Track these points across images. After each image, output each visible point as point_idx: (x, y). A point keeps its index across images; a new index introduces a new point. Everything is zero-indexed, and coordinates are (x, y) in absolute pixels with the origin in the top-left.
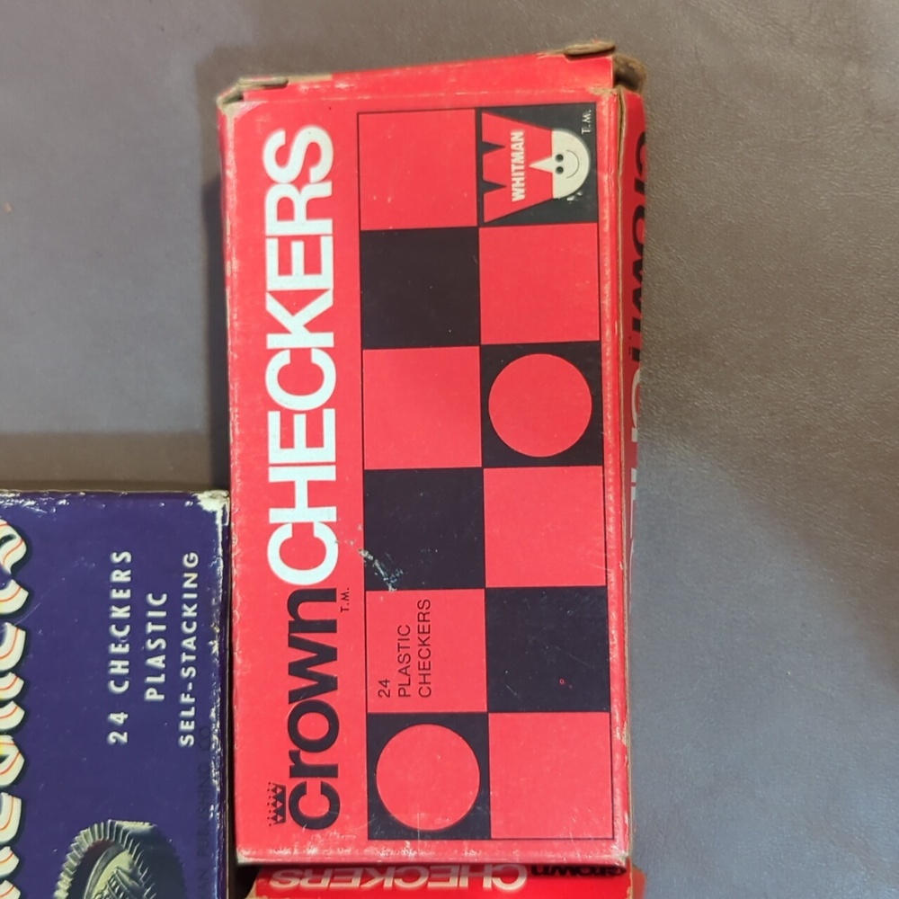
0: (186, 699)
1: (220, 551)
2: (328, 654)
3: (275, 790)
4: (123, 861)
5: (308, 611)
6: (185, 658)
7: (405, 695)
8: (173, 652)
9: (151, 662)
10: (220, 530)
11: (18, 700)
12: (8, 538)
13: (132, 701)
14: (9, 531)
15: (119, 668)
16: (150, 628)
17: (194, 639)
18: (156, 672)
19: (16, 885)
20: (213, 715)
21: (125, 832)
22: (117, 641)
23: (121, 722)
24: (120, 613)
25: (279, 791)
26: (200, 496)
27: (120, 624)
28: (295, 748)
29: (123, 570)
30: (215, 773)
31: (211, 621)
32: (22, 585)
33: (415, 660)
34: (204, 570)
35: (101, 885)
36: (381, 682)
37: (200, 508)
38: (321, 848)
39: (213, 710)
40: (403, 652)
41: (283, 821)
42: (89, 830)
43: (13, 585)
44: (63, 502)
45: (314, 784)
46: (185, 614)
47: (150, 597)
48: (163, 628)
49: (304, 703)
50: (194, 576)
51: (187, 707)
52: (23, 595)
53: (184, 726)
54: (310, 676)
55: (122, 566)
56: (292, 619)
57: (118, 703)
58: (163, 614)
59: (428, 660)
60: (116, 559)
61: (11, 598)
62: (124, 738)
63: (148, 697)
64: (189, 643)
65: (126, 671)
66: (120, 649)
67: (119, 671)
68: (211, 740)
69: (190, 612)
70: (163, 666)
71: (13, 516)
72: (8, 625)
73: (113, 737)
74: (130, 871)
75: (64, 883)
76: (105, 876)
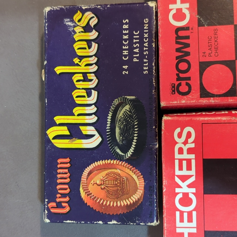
0: (145, 60)
1: (155, 18)
2: (188, 45)
3: (172, 85)
5: (181, 33)
6: (145, 49)
7: (210, 56)
8: (141, 47)
9: (135, 50)
10: (154, 12)
11: (96, 64)
12: (93, 17)
14: (93, 15)
15: (125, 53)
16: (134, 41)
17: (147, 43)
18: (136, 53)
19: (96, 116)
20: (153, 65)
21: (128, 99)
22: (125, 45)
23: (126, 68)
24: (126, 37)
25: (173, 85)
26: (148, 3)
27: (126, 40)
28: (178, 73)
29: (126, 25)
30: (154, 81)
31: (152, 38)
32: (96, 31)
33: (213, 46)
34: (150, 23)
35: (121, 115)
36: (203, 53)
37: (149, 6)
38: (186, 101)
39: (153, 63)
40: (210, 44)
41: (175, 94)
42: (117, 99)
43: (94, 31)
44: (108, 6)
45: (183, 83)
46: (145, 36)
47: (134, 32)
48: (138, 41)
49: (180, 60)
50: (147, 25)
51: (146, 63)
52: (97, 34)
53: (145, 68)
54: (182, 52)
55: (126, 24)
56: (176, 36)
57: (125, 63)
58: (138, 37)
59: (217, 46)
60: (124, 22)
61: (94, 35)
62: (127, 73)
63: (134, 61)
64: (146, 45)
65: (127, 54)
66: (126, 48)
67: (125, 54)
68: (153, 72)
69: (146, 36)
70: (138, 52)
71: (94, 11)
72: (93, 43)
73: (124, 72)
74: (128, 110)
75: (110, 115)
76: (122, 112)
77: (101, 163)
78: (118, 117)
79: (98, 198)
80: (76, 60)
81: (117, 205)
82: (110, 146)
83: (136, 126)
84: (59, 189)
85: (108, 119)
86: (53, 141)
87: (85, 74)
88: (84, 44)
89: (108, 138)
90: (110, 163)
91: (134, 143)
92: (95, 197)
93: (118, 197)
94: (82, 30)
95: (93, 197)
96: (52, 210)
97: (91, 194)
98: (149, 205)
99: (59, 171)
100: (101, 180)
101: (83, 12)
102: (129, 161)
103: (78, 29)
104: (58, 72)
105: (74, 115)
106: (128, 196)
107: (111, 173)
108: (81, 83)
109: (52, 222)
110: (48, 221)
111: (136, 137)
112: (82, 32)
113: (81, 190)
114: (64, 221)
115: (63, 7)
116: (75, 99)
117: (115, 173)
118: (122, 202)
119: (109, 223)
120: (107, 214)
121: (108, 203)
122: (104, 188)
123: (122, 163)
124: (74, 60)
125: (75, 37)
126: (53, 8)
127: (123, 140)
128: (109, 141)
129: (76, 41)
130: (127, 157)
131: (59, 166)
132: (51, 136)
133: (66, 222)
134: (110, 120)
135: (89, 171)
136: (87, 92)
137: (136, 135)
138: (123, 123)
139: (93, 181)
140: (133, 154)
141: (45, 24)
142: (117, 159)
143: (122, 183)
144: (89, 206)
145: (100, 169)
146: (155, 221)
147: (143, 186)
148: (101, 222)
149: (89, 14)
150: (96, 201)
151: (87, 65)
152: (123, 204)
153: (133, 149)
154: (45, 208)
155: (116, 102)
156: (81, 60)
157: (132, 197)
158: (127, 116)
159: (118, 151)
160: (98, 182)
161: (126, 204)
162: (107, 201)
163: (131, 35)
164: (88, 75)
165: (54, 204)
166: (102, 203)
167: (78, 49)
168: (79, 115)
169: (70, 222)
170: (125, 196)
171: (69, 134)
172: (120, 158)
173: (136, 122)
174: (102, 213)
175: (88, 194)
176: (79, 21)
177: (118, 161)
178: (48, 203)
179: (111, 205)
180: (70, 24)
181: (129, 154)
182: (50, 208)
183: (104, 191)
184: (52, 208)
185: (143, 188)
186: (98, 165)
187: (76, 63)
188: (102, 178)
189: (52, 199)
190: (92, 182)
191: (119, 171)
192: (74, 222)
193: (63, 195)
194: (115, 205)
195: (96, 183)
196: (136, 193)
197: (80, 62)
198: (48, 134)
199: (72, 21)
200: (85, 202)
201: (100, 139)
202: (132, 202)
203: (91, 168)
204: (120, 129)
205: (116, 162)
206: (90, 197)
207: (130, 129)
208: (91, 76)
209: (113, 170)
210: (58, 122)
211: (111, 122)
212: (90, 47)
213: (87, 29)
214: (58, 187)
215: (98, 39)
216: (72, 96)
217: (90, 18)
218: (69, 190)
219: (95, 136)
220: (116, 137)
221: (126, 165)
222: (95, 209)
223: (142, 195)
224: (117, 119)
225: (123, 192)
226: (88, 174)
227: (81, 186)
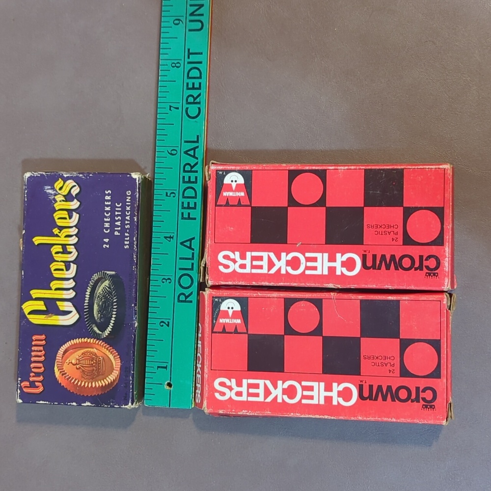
0: (127, 234)
1: (138, 190)
6: (126, 222)
8: (123, 221)
9: (116, 223)
10: (138, 184)
11: (76, 235)
12: (75, 186)
13: (111, 235)
14: (75, 184)
15: (107, 225)
16: (116, 213)
17: (129, 217)
18: (118, 226)
19: (74, 291)
20: (134, 239)
21: (108, 274)
22: (106, 217)
23: (107, 242)
24: (108, 209)
26: (132, 174)
27: (107, 212)
29: (109, 196)
30: (135, 257)
31: (135, 211)
32: (78, 200)
34: (133, 196)
35: (100, 291)
37: (132, 177)
42: (96, 274)
43: (75, 200)
44: (91, 175)
47: (116, 204)
48: (120, 213)
50: (130, 198)
51: (127, 237)
52: (79, 203)
53: (126, 243)
55: (109, 195)
57: (106, 236)
58: (120, 209)
60: (106, 192)
61: (75, 204)
62: (108, 246)
63: (115, 234)
64: (128, 218)
65: (109, 226)
66: (107, 220)
67: (107, 226)
68: (134, 247)
69: (128, 208)
70: (120, 225)
71: (76, 179)
72: (74, 213)
73: (104, 246)
74: (108, 286)
75: (89, 290)
76: (101, 288)
77: (77, 341)
78: (96, 293)
79: (73, 378)
80: (56, 231)
81: (92, 386)
82: (87, 324)
83: (115, 304)
84: (33, 368)
85: (86, 294)
86: (28, 316)
87: (64, 246)
88: (65, 214)
89: (86, 315)
90: (87, 341)
91: (112, 322)
92: (70, 377)
93: (93, 378)
94: (64, 199)
95: (67, 377)
96: (25, 390)
97: (66, 373)
98: (125, 386)
99: (33, 348)
100: (77, 359)
101: (65, 180)
102: (106, 340)
103: (59, 198)
104: (36, 243)
105: (51, 289)
106: (103, 376)
107: (87, 352)
108: (60, 255)
109: (25, 403)
110: (20, 401)
111: (115, 314)
112: (63, 201)
113: (56, 369)
114: (37, 402)
115: (44, 173)
116: (53, 272)
117: (91, 353)
118: (97, 383)
119: (83, 404)
120: (82, 395)
121: (83, 384)
122: (80, 367)
123: (99, 342)
124: (54, 231)
125: (55, 205)
126: (33, 174)
127: (101, 318)
128: (86, 318)
129: (57, 209)
130: (104, 336)
131: (33, 343)
132: (26, 311)
133: (39, 402)
134: (89, 296)
135: (64, 349)
136: (65, 265)
137: (114, 313)
138: (102, 299)
139: (68, 360)
140: (111, 333)
141: (25, 190)
142: (94, 338)
143: (98, 363)
144: (63, 386)
145: (76, 347)
146: (130, 404)
147: (119, 366)
148: (74, 404)
149: (71, 183)
150: (71, 381)
151: (66, 236)
152: (97, 386)
153: (111, 327)
154: (18, 387)
155: (95, 277)
156: (61, 231)
157: (107, 378)
158: (106, 292)
159: (96, 329)
160: (73, 362)
161: (101, 385)
162: (82, 382)
163: (113, 207)
164: (67, 247)
165: (27, 384)
166: (77, 384)
167: (59, 219)
168: (56, 289)
169: (43, 402)
170: (101, 377)
171: (45, 309)
172: (97, 337)
173: (115, 299)
174: (76, 394)
175: (63, 374)
176: (61, 189)
177: (95, 340)
178: (21, 381)
179: (86, 386)
180: (51, 191)
181: (107, 332)
182: (23, 387)
183: (78, 371)
184: (25, 387)
185: (119, 369)
186: (74, 344)
187: (55, 233)
188: (77, 357)
189: (25, 377)
190: (67, 361)
191: (95, 350)
192: (47, 403)
193: (37, 375)
194: (90, 385)
195: (71, 363)
196: (111, 374)
197: (59, 233)
198: (23, 308)
199: (53, 189)
200: (59, 382)
201: (77, 316)
202: (107, 383)
203: (67, 347)
204: (98, 305)
205: (93, 341)
206: (65, 377)
207: (109, 306)
208: (71, 249)
209: (89, 349)
210: (34, 296)
211: (89, 298)
212: (70, 217)
213: (68, 198)
214: (32, 365)
215: (80, 209)
216: (50, 269)
217: (71, 186)
218: (43, 368)
219: (72, 313)
220: (93, 314)
221: (103, 345)
222: (68, 390)
223: (117, 376)
224: (96, 295)
225: (98, 373)
226: (64, 352)
227: (56, 365)
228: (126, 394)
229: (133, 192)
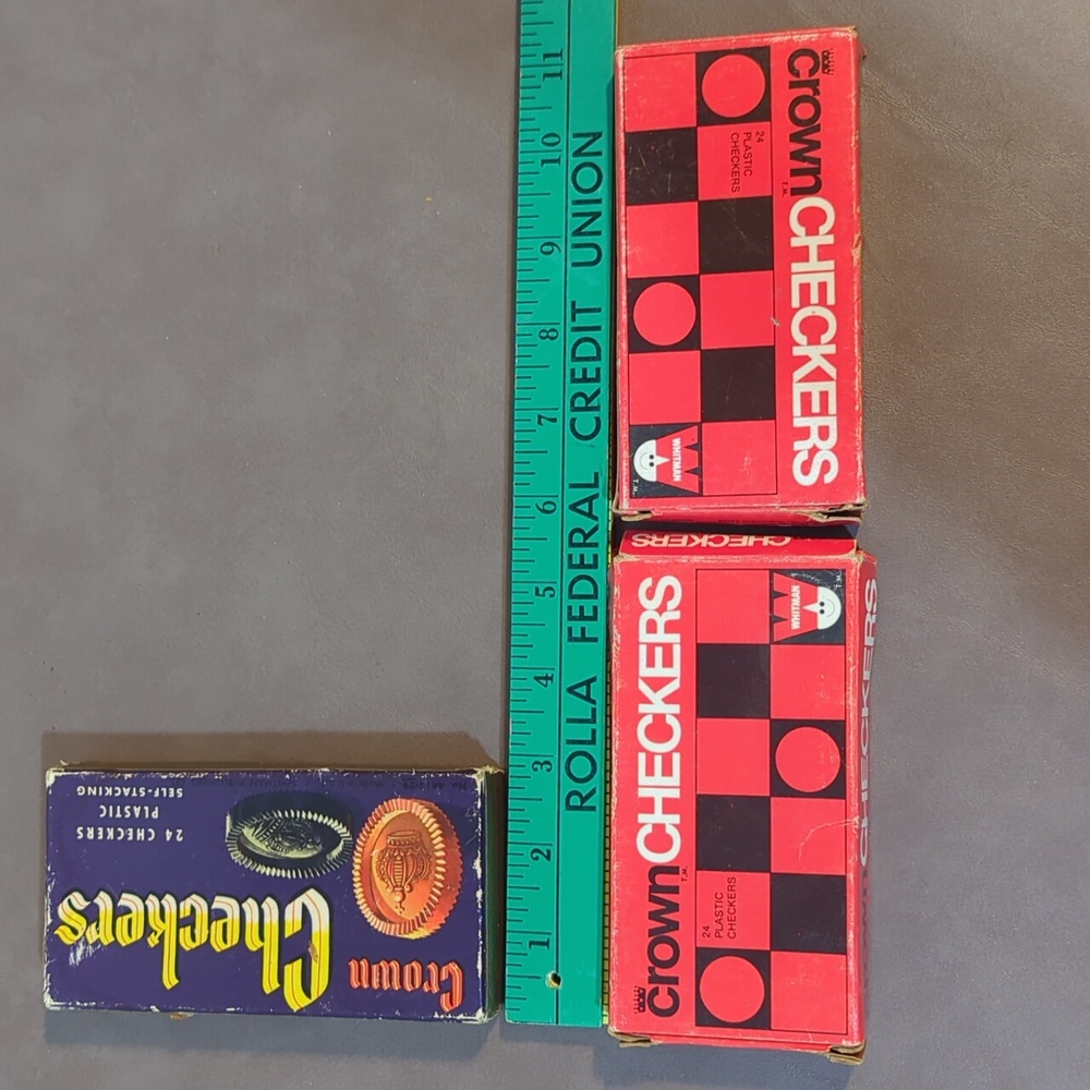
0: (157, 794)
1: (77, 773)
4: (248, 832)
6: (134, 794)
8: (132, 802)
9: (137, 815)
10: (65, 773)
11: (160, 899)
12: (69, 901)
13: (160, 826)
14: (65, 901)
15: (141, 835)
16: (119, 815)
17: (124, 789)
18: (142, 811)
19: (264, 900)
20: (165, 777)
21: (232, 830)
22: (126, 836)
23: (171, 833)
24: (111, 833)
26: (47, 785)
29: (87, 832)
30: (197, 776)
31: (113, 778)
32: (96, 895)
34: (87, 783)
35: (263, 847)
37: (53, 785)
39: (162, 777)
42: (231, 854)
43: (97, 900)
44: (49, 868)
46: (111, 794)
47: (102, 816)
48: (118, 808)
50: (90, 789)
51: (161, 793)
52: (102, 894)
53: (172, 795)
55: (85, 832)
57: (160, 835)
58: (111, 808)
60: (81, 836)
62: (180, 832)
63: (156, 817)
64: (126, 792)
65: (143, 830)
66: (131, 834)
67: (143, 834)
68: (179, 778)
69: (109, 791)
70: (139, 808)
71: (57, 899)
72: (119, 904)
73: (179, 839)
74: (253, 830)
75: (262, 869)
76: (257, 843)
77: (358, 891)
79: (430, 898)
80: (153, 941)
81: (443, 858)
83: (287, 815)
84: (414, 986)
86: (314, 996)
87: (181, 923)
88: (122, 922)
89: (309, 874)
90: (359, 871)
92: (428, 904)
94: (94, 925)
96: (457, 1003)
97: (421, 914)
98: (441, 788)
99: (375, 985)
100: (394, 891)
101: (57, 922)
102: (355, 831)
103: (92, 936)
104: (175, 981)
105: (262, 949)
106: (424, 835)
107: (379, 870)
108: (197, 931)
109: (482, 1004)
110: (480, 1014)
111: (307, 813)
112: (97, 926)
113: (413, 936)
114: (479, 976)
115: (45, 966)
116: (229, 945)
117: (380, 860)
118: (436, 847)
121: (440, 877)
122: (409, 884)
123: (360, 846)
124: (152, 945)
125: (106, 943)
126: (47, 988)
127: (314, 843)
128: (315, 874)
129: (113, 939)
131: (366, 985)
132: (304, 1001)
133: (480, 972)
136: (217, 919)
138: (279, 842)
139: (395, 910)
140: (342, 821)
141: (76, 1006)
142: (351, 857)
143: (398, 846)
145: (371, 894)
146: (474, 776)
147: (404, 800)
148: (479, 894)
149: (64, 910)
150: (435, 903)
151: (163, 918)
152: (441, 846)
154: (452, 1019)
155: (236, 856)
156: (152, 931)
157: (427, 825)
159: (335, 853)
160: (398, 898)
161: (440, 839)
162: (435, 879)
163: (109, 822)
164: (182, 916)
165: (444, 998)
166: (440, 889)
167: (130, 935)
168: (262, 938)
169: (480, 962)
171: (300, 960)
172: (350, 849)
174: (459, 890)
175: (421, 920)
176: (75, 932)
177: (356, 854)
178: (441, 1012)
180: (79, 953)
181: (341, 829)
182: (451, 1008)
183: (416, 887)
184: (451, 1003)
185: (409, 802)
187: (157, 942)
188: (389, 890)
189: (432, 1003)
190: (397, 911)
192: (480, 953)
193: (426, 975)
195: (401, 902)
197: (156, 933)
198: (298, 1008)
199: (75, 946)
200: (439, 927)
201: (312, 892)
202: (436, 826)
203: (370, 913)
204: (291, 848)
205: (357, 857)
206: (428, 916)
207: (291, 827)
209: (374, 865)
210: (276, 985)
212: (128, 911)
213: (91, 915)
214: (408, 988)
215: (114, 893)
216: (223, 952)
217: (70, 909)
218: (414, 964)
219: (306, 903)
220: (308, 858)
221: (364, 836)
222: (452, 907)
223: (421, 804)
224: (271, 854)
225: (417, 844)
226: (381, 919)
227: (406, 936)
228: (455, 785)
229: (78, 781)
